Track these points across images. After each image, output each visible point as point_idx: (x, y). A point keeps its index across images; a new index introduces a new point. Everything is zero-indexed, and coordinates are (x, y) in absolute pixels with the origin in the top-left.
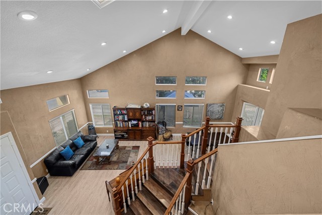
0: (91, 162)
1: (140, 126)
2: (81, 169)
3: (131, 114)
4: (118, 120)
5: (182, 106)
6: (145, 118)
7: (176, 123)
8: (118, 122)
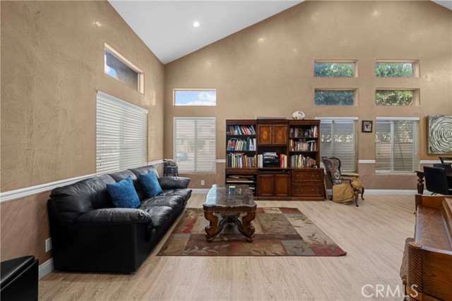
0: (188, 235)
1: (284, 165)
2: (161, 254)
3: (265, 135)
4: (234, 152)
5: (371, 122)
6: (294, 145)
7: (360, 161)
8: (233, 156)
